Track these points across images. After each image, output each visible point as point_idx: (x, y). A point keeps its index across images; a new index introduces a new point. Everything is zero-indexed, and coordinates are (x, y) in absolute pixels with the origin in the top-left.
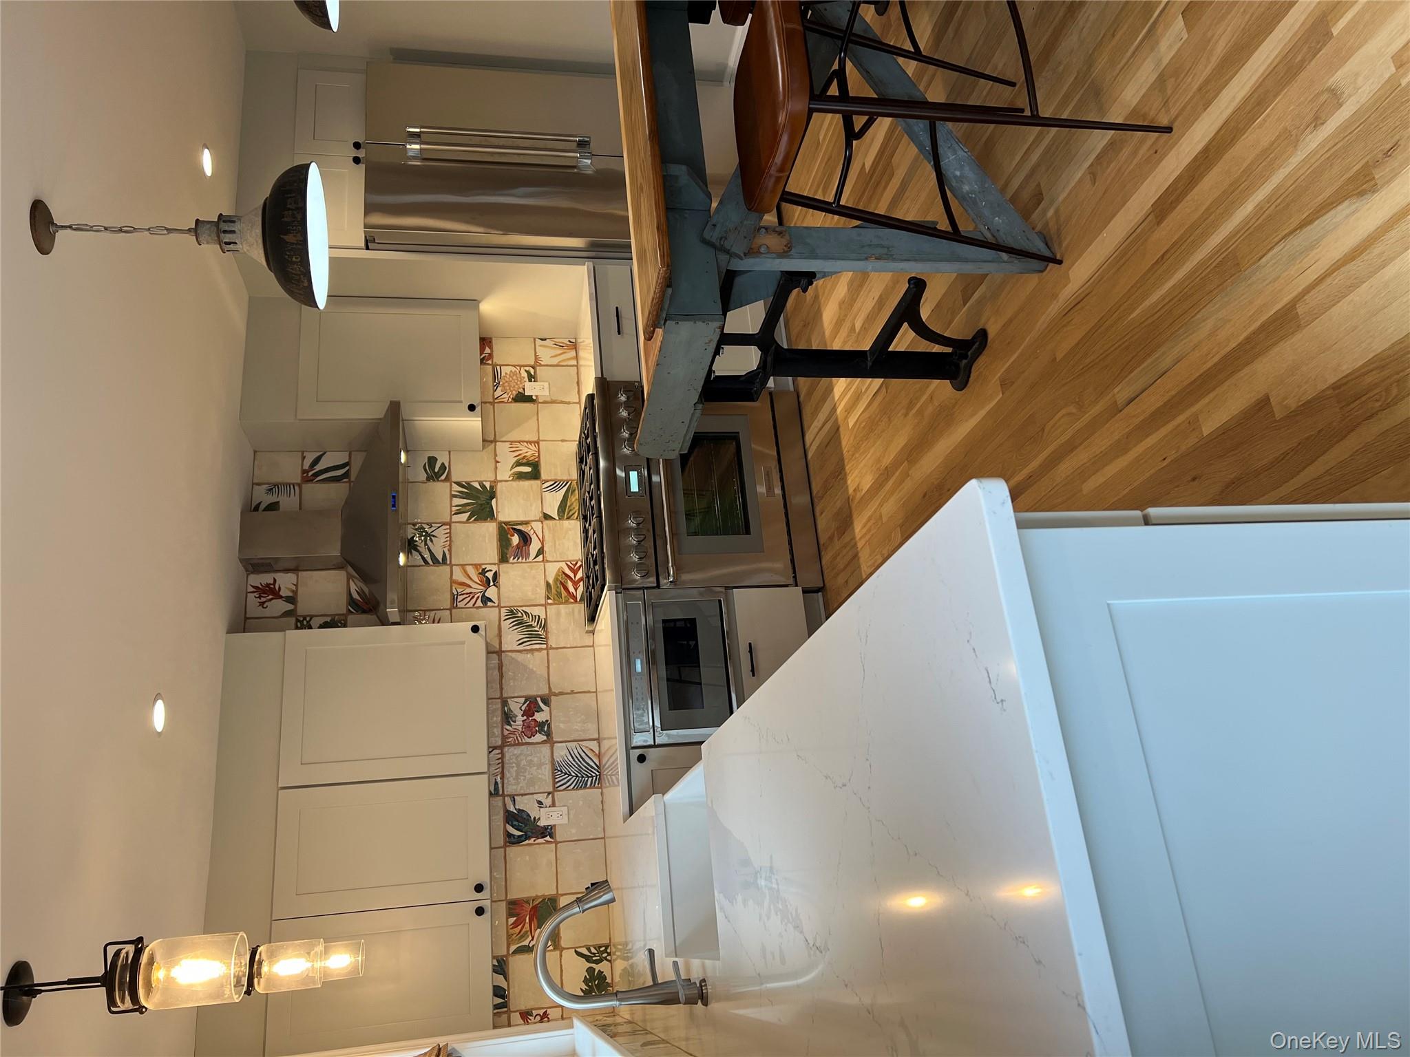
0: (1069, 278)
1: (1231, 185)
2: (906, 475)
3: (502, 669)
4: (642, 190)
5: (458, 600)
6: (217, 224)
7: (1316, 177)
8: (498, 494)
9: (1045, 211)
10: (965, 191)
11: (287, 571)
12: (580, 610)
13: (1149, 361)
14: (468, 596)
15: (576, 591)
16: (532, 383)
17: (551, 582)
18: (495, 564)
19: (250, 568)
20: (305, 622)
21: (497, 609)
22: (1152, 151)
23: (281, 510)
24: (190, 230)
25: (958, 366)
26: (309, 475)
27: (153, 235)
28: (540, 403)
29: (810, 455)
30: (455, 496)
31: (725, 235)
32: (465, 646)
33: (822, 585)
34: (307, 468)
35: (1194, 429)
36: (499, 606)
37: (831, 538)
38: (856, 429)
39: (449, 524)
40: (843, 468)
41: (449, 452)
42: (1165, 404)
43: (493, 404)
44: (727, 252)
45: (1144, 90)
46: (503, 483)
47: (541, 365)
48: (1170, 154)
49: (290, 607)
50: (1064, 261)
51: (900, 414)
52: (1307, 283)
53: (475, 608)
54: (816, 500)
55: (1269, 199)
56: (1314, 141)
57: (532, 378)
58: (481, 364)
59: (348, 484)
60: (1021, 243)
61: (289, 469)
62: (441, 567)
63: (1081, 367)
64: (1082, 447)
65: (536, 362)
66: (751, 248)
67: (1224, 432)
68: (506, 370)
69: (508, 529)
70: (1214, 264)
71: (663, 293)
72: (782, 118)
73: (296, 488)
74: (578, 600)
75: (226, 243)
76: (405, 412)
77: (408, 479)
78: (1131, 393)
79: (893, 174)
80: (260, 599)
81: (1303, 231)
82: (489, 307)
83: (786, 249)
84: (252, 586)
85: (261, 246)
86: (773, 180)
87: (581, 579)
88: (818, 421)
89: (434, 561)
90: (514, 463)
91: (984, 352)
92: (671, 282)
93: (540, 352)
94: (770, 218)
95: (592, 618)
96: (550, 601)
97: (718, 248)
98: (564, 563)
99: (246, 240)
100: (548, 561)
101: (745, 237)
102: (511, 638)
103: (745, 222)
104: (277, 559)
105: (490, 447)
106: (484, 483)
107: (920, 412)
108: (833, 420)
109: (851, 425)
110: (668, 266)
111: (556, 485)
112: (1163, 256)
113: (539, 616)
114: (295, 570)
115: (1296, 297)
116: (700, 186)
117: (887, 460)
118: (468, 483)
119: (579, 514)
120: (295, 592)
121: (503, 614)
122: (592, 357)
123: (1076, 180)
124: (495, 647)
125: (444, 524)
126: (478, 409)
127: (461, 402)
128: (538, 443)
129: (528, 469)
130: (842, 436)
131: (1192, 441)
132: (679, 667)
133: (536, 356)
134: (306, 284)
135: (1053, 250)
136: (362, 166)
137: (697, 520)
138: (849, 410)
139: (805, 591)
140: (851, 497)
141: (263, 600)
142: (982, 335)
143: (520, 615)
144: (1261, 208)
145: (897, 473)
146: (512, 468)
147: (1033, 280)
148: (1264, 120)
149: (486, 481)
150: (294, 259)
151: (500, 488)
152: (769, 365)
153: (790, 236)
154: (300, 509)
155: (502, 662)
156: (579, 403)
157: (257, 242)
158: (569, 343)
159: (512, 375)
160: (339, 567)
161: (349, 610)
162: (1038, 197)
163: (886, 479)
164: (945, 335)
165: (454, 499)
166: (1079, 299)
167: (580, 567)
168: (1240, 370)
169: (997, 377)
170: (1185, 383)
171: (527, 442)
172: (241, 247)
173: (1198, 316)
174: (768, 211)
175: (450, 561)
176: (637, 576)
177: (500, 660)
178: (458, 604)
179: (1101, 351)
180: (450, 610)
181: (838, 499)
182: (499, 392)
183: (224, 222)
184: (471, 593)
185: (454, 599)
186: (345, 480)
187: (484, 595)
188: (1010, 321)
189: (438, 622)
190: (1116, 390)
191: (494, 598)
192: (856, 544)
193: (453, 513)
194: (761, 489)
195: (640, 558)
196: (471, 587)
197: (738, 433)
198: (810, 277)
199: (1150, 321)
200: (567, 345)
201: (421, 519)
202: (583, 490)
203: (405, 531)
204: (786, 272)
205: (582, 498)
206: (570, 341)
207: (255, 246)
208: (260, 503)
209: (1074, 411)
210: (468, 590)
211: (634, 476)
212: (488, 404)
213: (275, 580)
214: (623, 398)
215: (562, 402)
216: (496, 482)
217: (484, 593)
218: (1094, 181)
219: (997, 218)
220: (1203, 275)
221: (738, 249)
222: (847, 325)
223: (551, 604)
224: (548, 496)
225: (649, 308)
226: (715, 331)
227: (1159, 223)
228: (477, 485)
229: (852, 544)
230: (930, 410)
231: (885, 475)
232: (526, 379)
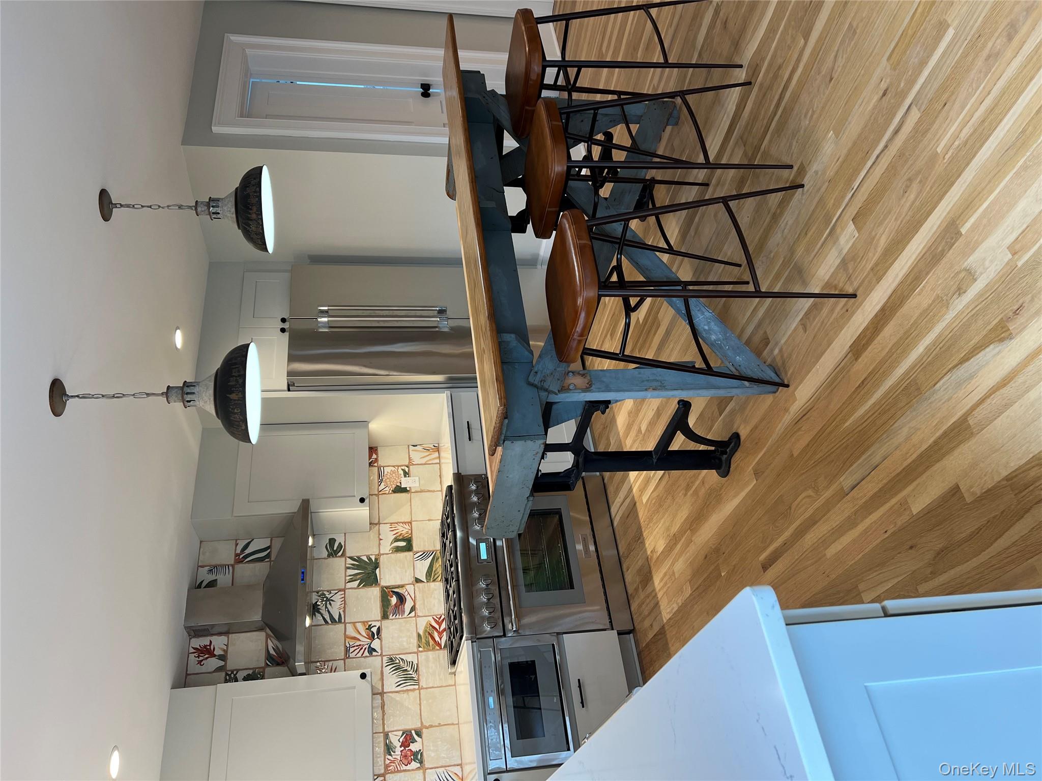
0: (795, 397)
1: (905, 333)
2: (689, 542)
3: (384, 708)
4: (484, 352)
5: (350, 652)
6: (182, 388)
7: (966, 328)
8: (381, 565)
9: (772, 350)
10: (712, 339)
11: (220, 634)
12: (444, 655)
13: (864, 457)
14: (358, 647)
15: (441, 640)
16: (407, 478)
17: (421, 633)
18: (378, 621)
19: (193, 634)
20: (232, 676)
21: (380, 657)
22: (844, 310)
23: (218, 586)
24: (162, 394)
25: (720, 460)
26: (240, 558)
27: (137, 399)
28: (413, 492)
29: (615, 524)
30: (349, 568)
31: (544, 379)
32: (356, 690)
33: (633, 628)
34: (239, 552)
35: (905, 509)
36: (381, 655)
37: (636, 590)
38: (648, 505)
39: (344, 590)
40: (641, 534)
41: (345, 534)
42: (880, 490)
43: (377, 495)
44: (546, 390)
45: (832, 270)
46: (385, 555)
47: (413, 465)
48: (858, 312)
49: (222, 663)
50: (790, 386)
51: (681, 494)
52: (974, 402)
53: (364, 657)
54: (622, 559)
55: (934, 343)
56: (960, 304)
57: (406, 474)
58: (369, 466)
59: (269, 563)
60: (757, 374)
61: (225, 554)
62: (337, 625)
63: (813, 462)
64: (821, 522)
65: (410, 462)
66: (563, 387)
67: (928, 512)
68: (387, 470)
69: (389, 592)
70: (901, 389)
71: (501, 424)
72: (580, 301)
73: (230, 568)
74: (442, 647)
75: (188, 401)
76: (313, 508)
77: (314, 557)
78: (853, 481)
79: (660, 325)
80: (199, 658)
81: (964, 366)
82: (375, 426)
83: (588, 386)
84: (193, 648)
85: (213, 402)
86: (576, 342)
87: (445, 630)
88: (620, 498)
89: (332, 621)
90: (393, 540)
91: (739, 449)
92: (507, 415)
93: (413, 455)
94: (576, 366)
95: (454, 663)
96: (420, 649)
97: (539, 388)
98: (431, 617)
99: (202, 398)
100: (419, 616)
101: (558, 380)
102: (391, 681)
103: (558, 369)
104: (213, 626)
105: (375, 529)
106: (371, 556)
107: (696, 492)
108: (631, 497)
109: (644, 501)
110: (504, 405)
111: (424, 555)
112: (863, 382)
113: (412, 662)
114: (227, 633)
115: (968, 411)
116: (525, 347)
117: (675, 528)
118: (358, 557)
119: (442, 577)
120: (226, 651)
121: (385, 662)
122: (450, 456)
123: (793, 328)
124: (379, 690)
125: (340, 590)
126: (367, 501)
127: (355, 496)
128: (411, 523)
129: (403, 544)
130: (639, 511)
131: (905, 518)
132: (523, 697)
133: (409, 458)
134: (243, 428)
135: (781, 377)
136: (287, 334)
137: (532, 573)
138: (642, 490)
139: (619, 634)
140: (649, 557)
141: (201, 658)
142: (736, 437)
143: (397, 661)
144: (930, 349)
145: (683, 539)
146: (392, 543)
147: (769, 399)
148: (922, 290)
149: (372, 555)
150: (236, 411)
151: (383, 560)
152: (580, 465)
153: (590, 376)
154: (232, 585)
155: (384, 702)
156: (441, 491)
157: (210, 399)
158: (433, 447)
159: (392, 473)
160: (261, 629)
161: (267, 663)
162: (766, 341)
163: (675, 543)
164: (707, 438)
165: (348, 570)
166: (804, 413)
167: (443, 620)
168: (933, 466)
169: (751, 468)
170: (893, 475)
171: (403, 523)
172: (198, 403)
173: (896, 425)
174: (574, 361)
175: (345, 620)
176: (487, 628)
177: (382, 699)
178: (350, 654)
179: (827, 451)
180: (344, 660)
181: (640, 558)
182: (382, 486)
183: (187, 386)
184: (360, 645)
185: (347, 650)
186: (266, 560)
187: (370, 646)
188: (756, 427)
189: (335, 672)
190: (841, 479)
191: (378, 650)
192: (656, 594)
193: (347, 581)
194: (579, 547)
195: (490, 613)
196: (360, 641)
197: (560, 509)
198: (607, 403)
199: (860, 428)
200: (432, 449)
201: (324, 587)
202: (445, 558)
203: (311, 598)
204: (589, 401)
205: (444, 564)
206: (434, 446)
207: (208, 402)
208: (202, 582)
209: (812, 494)
210: (358, 643)
211: (483, 546)
212: (374, 496)
213: (211, 642)
214: (474, 487)
215: (429, 491)
216: (379, 555)
217: (370, 645)
218: (805, 330)
219: (738, 357)
220: (894, 396)
221: (554, 387)
222: (635, 428)
223: (422, 652)
224: (419, 564)
225: (492, 433)
226: (540, 447)
227: (856, 359)
228: (365, 558)
229: (653, 594)
230: (702, 492)
231: (673, 541)
232: (403, 475)
